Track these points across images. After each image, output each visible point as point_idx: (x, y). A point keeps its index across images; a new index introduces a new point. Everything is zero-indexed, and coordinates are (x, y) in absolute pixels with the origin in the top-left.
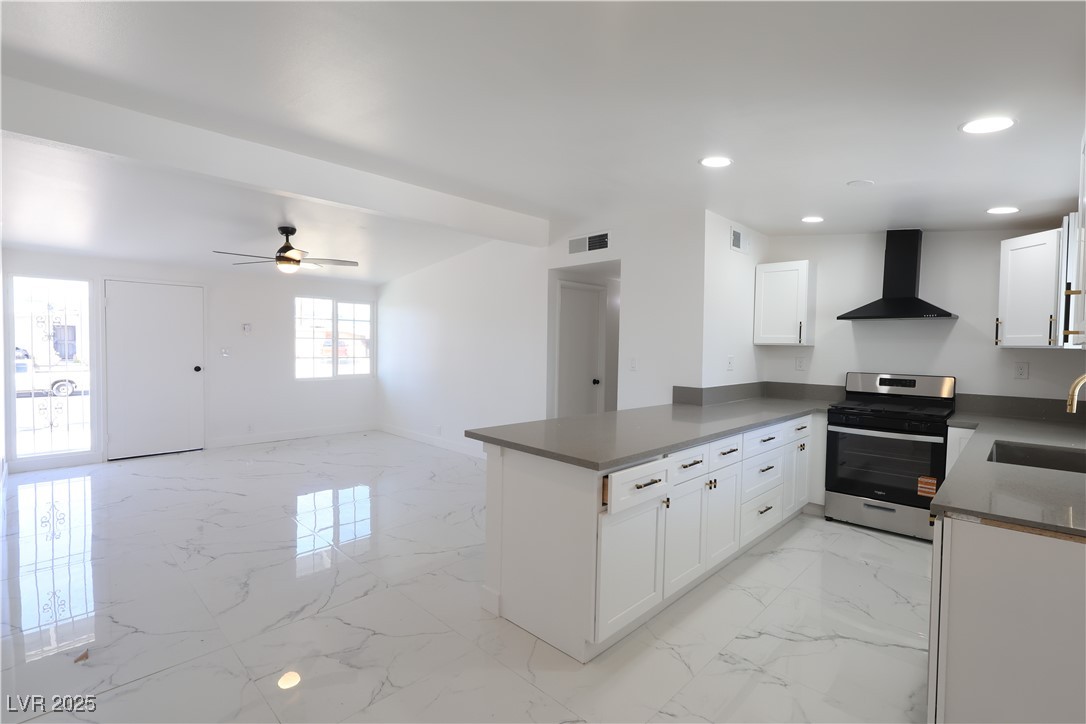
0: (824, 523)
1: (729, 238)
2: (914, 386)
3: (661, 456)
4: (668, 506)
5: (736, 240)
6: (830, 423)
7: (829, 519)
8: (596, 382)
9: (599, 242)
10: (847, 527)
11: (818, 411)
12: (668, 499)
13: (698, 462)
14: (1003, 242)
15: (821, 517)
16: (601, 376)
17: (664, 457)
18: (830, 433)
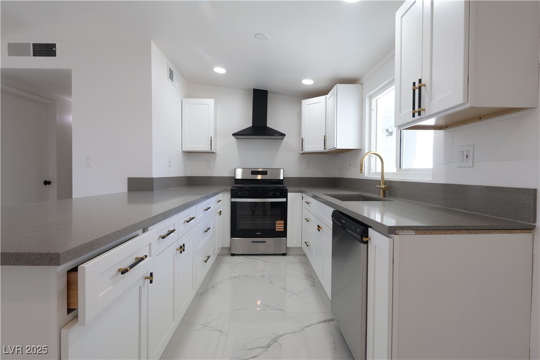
0: (230, 258)
1: (166, 74)
2: (267, 174)
3: (141, 231)
4: (151, 282)
5: (171, 76)
6: (232, 197)
7: (233, 255)
8: (47, 183)
9: (46, 50)
10: (243, 257)
11: (226, 190)
12: (151, 274)
13: (173, 231)
14: (303, 101)
15: (228, 255)
16: (52, 176)
17: (144, 231)
18: (232, 203)
